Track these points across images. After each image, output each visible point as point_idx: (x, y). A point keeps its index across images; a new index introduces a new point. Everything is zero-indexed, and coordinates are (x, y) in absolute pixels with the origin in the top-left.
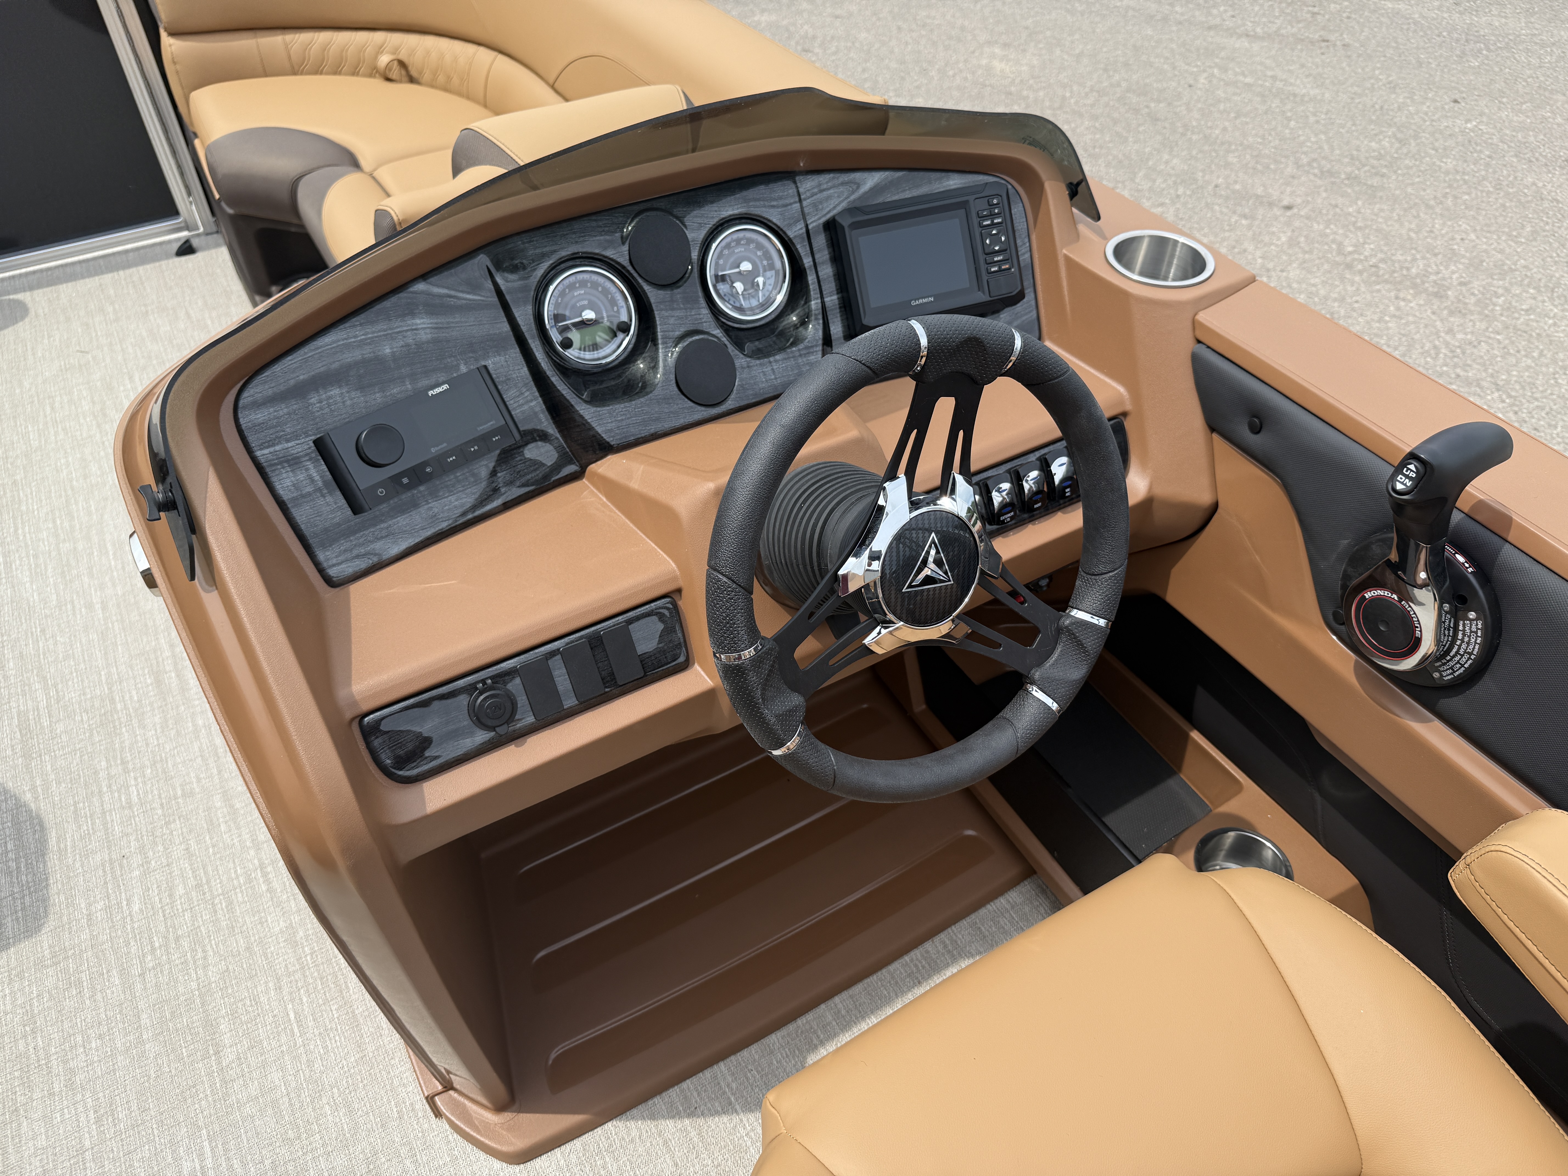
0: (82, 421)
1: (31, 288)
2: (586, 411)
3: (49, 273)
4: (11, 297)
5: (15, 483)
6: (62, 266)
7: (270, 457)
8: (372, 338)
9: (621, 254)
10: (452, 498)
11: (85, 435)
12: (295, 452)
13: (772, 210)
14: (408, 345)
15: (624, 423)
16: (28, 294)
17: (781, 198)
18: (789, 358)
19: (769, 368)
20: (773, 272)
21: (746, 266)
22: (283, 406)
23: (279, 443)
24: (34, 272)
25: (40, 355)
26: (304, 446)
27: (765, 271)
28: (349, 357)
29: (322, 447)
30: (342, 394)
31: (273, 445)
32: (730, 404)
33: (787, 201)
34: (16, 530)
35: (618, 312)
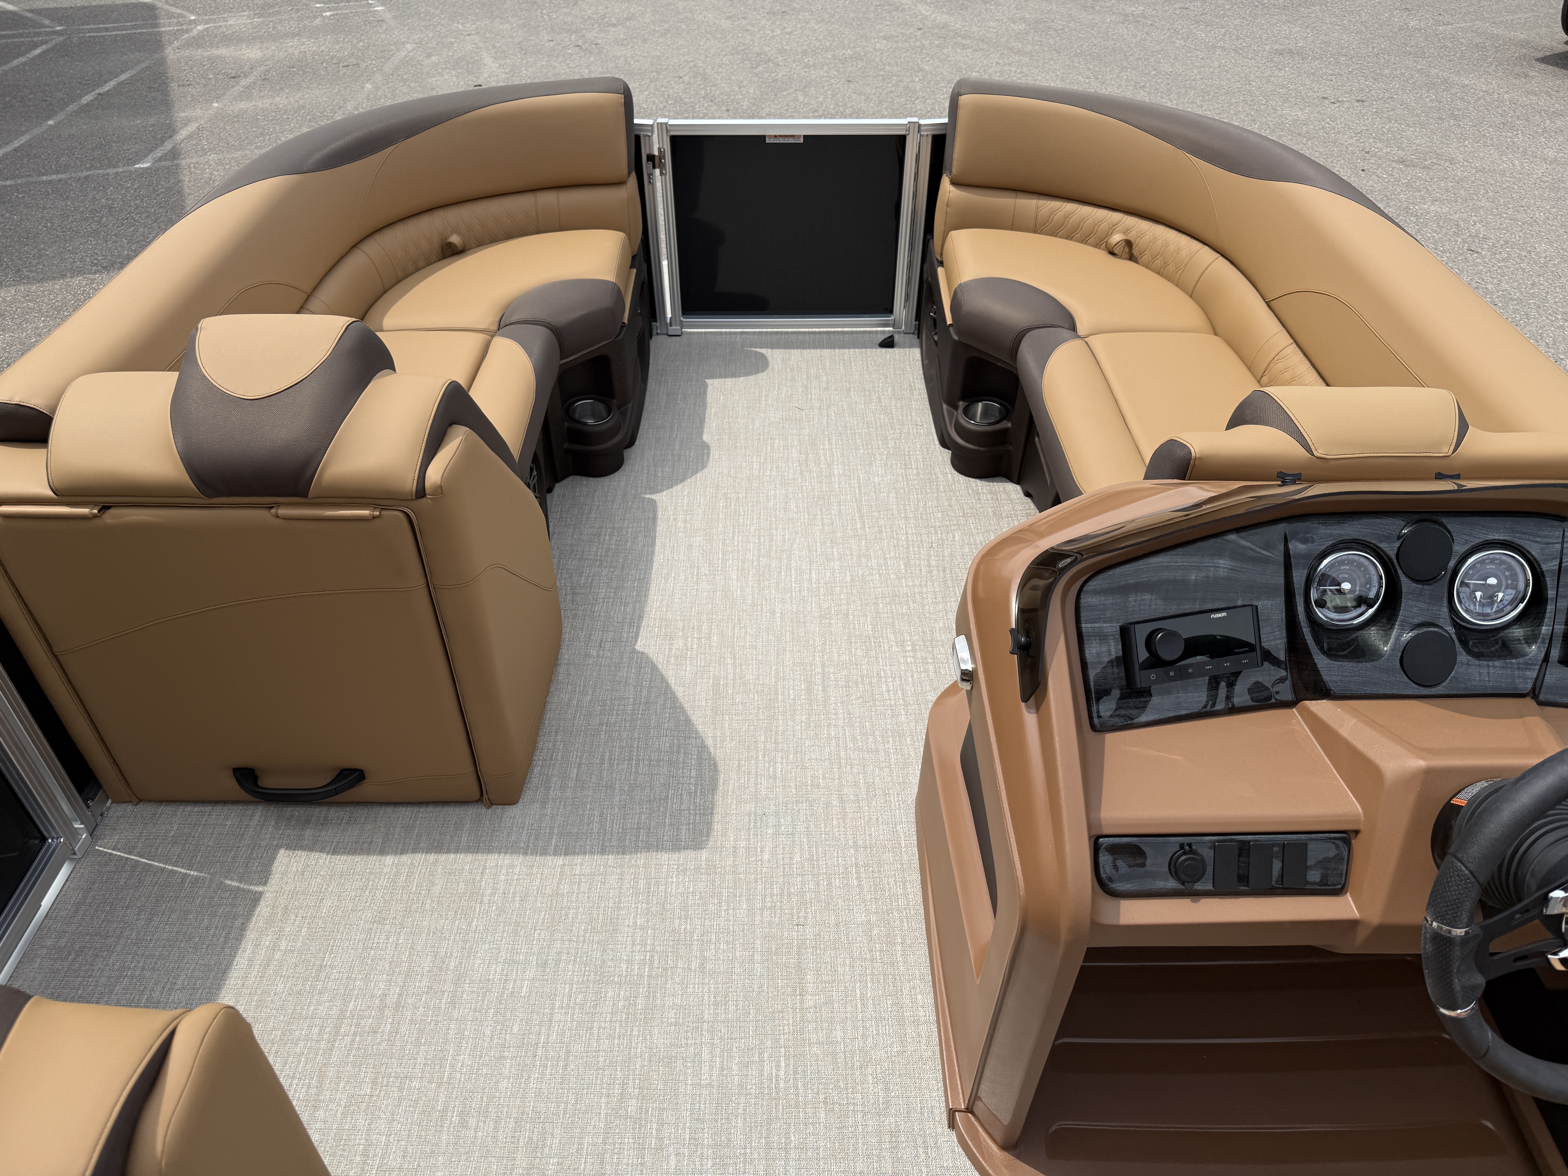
0: (791, 465)
1: (772, 346)
2: (1321, 661)
3: (787, 336)
4: (758, 350)
5: (738, 499)
6: (796, 332)
7: (1090, 630)
8: (1186, 566)
9: (1390, 549)
10: (1196, 694)
11: (790, 477)
12: (1107, 631)
13: (1534, 545)
14: (1208, 577)
15: (1348, 679)
16: (769, 350)
17: (1546, 537)
18: (1506, 667)
19: (1486, 671)
20: (1514, 592)
21: (1492, 581)
22: (1111, 598)
23: (1099, 622)
24: (776, 333)
25: (770, 402)
26: (1112, 628)
27: (1507, 588)
28: (1165, 575)
29: (1125, 633)
30: (1151, 599)
31: (1095, 623)
32: (1439, 690)
33: (1551, 541)
34: (733, 537)
35: (1369, 589)
